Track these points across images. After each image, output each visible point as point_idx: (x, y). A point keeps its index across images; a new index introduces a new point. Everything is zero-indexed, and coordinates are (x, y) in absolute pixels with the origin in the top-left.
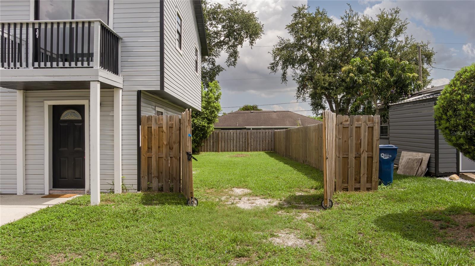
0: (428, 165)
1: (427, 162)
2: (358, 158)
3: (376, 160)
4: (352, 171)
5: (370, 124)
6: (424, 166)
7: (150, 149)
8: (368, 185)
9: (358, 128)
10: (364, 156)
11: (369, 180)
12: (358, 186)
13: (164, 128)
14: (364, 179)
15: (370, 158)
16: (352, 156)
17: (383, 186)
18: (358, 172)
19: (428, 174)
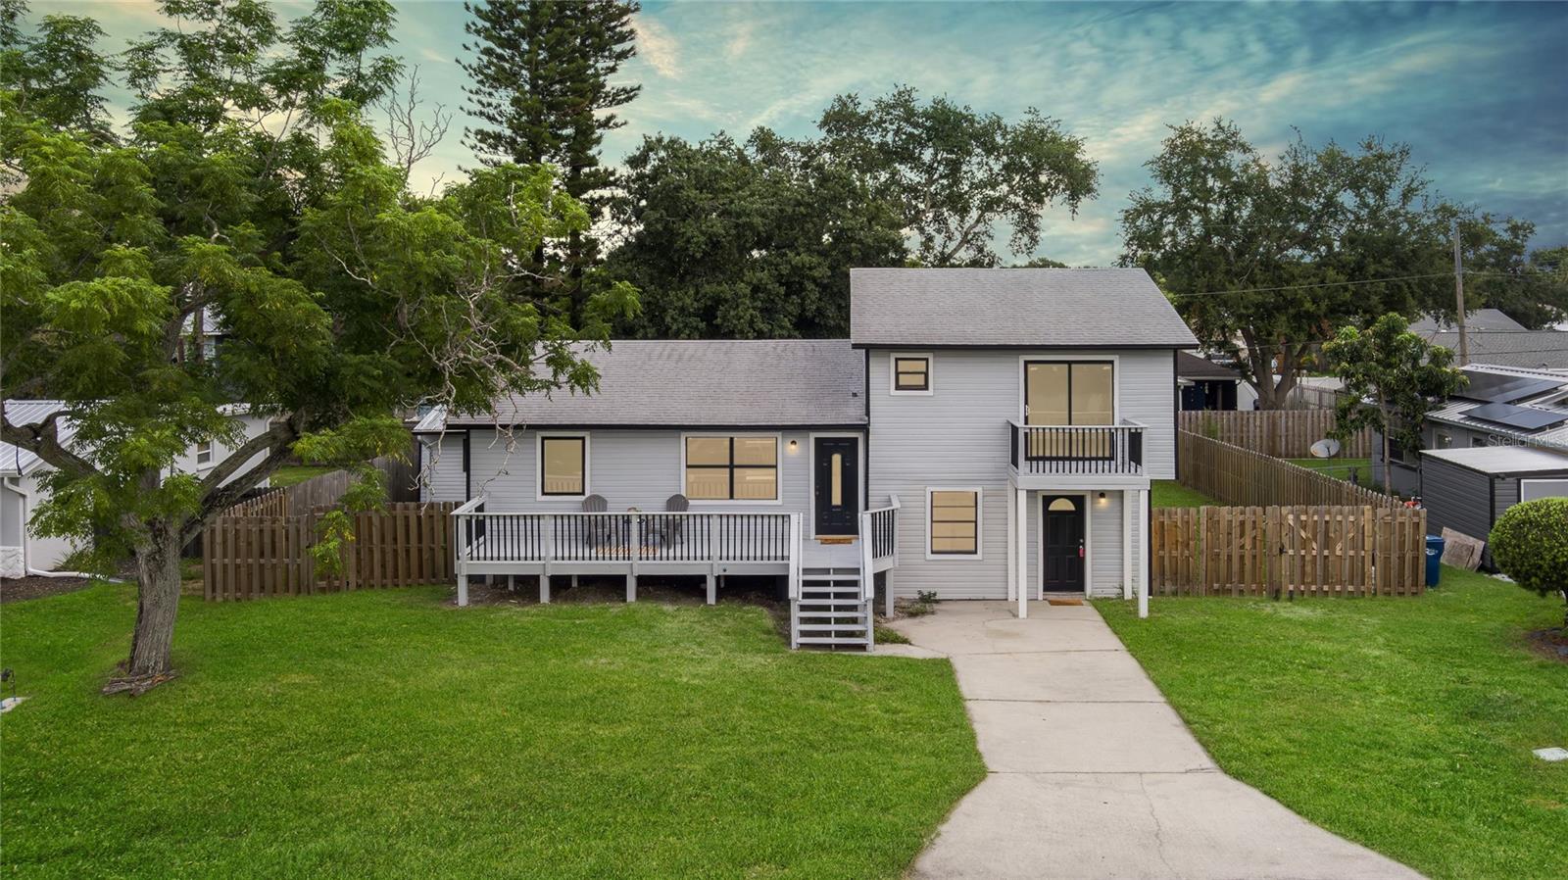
0: (1482, 557)
1: (1480, 553)
2: (1402, 558)
3: (1422, 561)
4: (1394, 573)
5: (1416, 520)
6: (1477, 558)
7: (1162, 546)
8: (1414, 590)
9: (1402, 524)
10: (1409, 556)
11: (1415, 583)
12: (1401, 589)
13: (1179, 524)
14: (1408, 582)
15: (1416, 559)
16: (1394, 557)
17: (1430, 590)
18: (1401, 575)
19: (1482, 568)
